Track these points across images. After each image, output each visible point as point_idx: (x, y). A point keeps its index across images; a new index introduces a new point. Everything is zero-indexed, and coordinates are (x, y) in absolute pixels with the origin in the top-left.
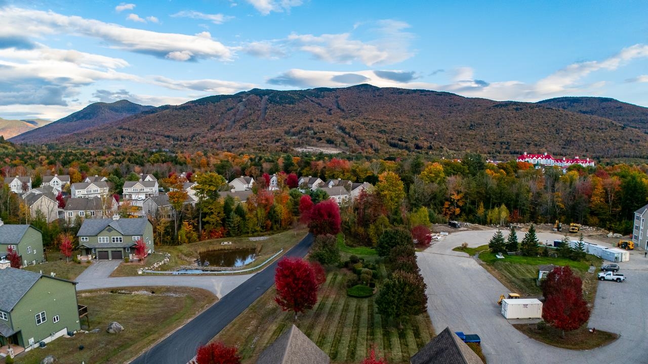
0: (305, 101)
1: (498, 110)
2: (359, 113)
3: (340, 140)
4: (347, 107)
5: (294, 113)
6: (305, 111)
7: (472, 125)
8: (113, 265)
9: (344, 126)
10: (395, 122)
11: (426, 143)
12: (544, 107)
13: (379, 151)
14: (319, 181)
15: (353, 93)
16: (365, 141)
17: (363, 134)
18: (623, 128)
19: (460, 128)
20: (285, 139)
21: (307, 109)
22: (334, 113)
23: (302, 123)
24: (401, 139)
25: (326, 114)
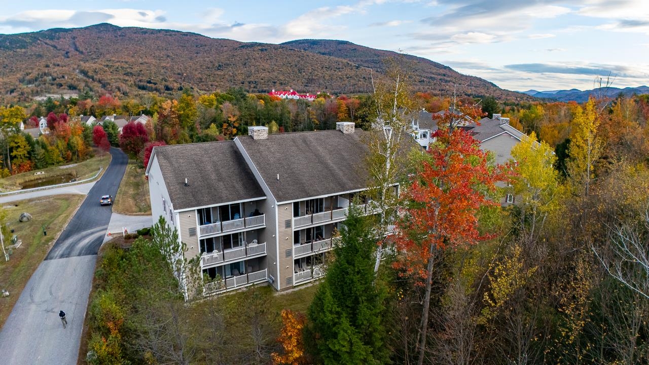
0: (38, 44)
1: (245, 51)
2: (100, 55)
3: (82, 85)
4: (87, 49)
5: (27, 58)
6: (40, 56)
7: (220, 66)
9: (86, 69)
10: (141, 64)
11: (175, 84)
12: (287, 48)
13: (129, 94)
15: (92, 33)
16: (111, 84)
17: (108, 77)
18: (357, 68)
19: (209, 68)
20: (20, 89)
21: (41, 53)
22: (72, 56)
23: (37, 69)
24: (150, 81)
25: (63, 57)
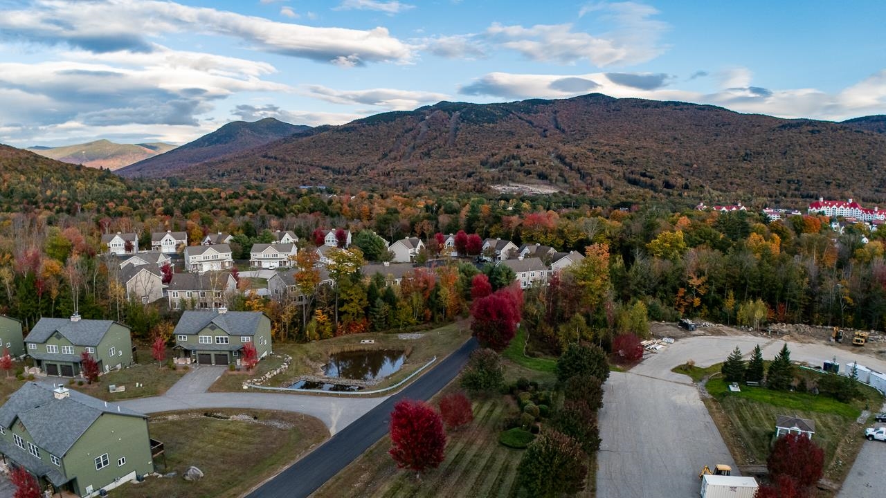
0: (511, 119)
1: (785, 132)
2: (585, 134)
3: (556, 174)
4: (570, 127)
5: (495, 135)
6: (511, 133)
7: (747, 154)
8: (215, 373)
9: (564, 154)
10: (637, 148)
11: (679, 180)
12: (851, 129)
13: (612, 191)
14: (510, 245)
15: (579, 107)
16: (592, 175)
17: (589, 166)
19: (730, 158)
20: (480, 173)
21: (513, 130)
22: (550, 135)
23: (505, 149)
24: (645, 173)
25: (539, 136)
